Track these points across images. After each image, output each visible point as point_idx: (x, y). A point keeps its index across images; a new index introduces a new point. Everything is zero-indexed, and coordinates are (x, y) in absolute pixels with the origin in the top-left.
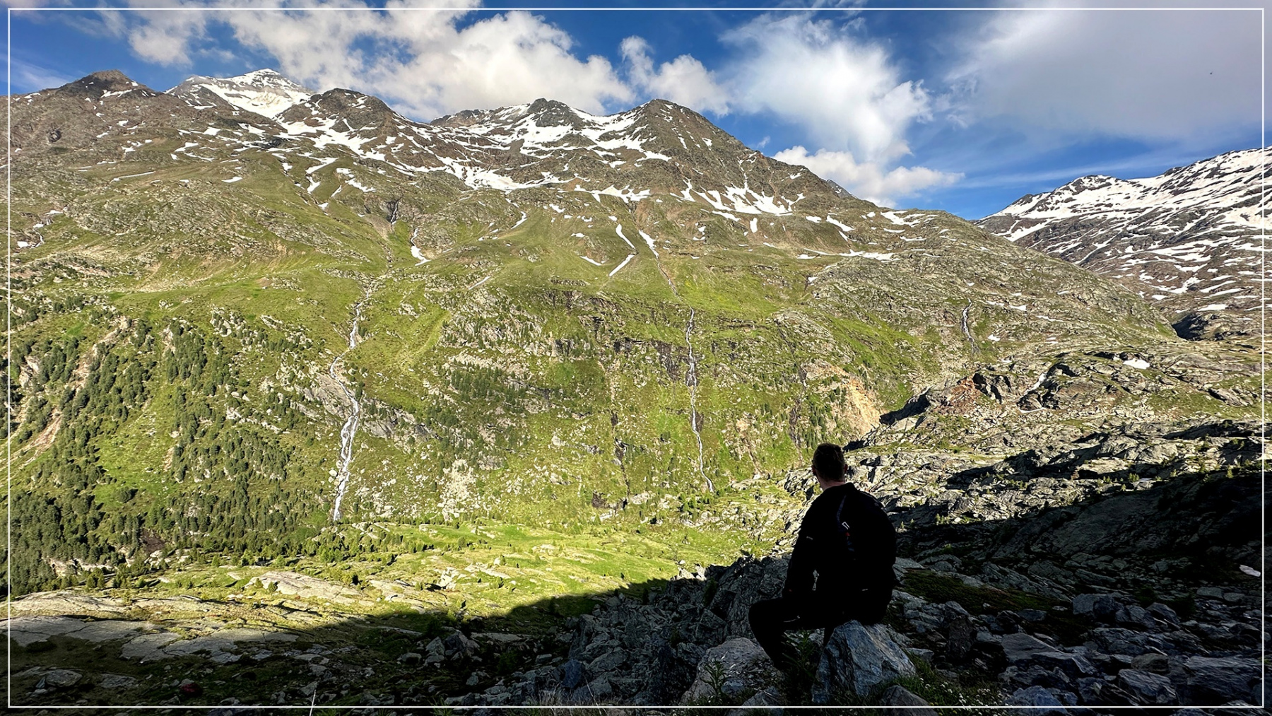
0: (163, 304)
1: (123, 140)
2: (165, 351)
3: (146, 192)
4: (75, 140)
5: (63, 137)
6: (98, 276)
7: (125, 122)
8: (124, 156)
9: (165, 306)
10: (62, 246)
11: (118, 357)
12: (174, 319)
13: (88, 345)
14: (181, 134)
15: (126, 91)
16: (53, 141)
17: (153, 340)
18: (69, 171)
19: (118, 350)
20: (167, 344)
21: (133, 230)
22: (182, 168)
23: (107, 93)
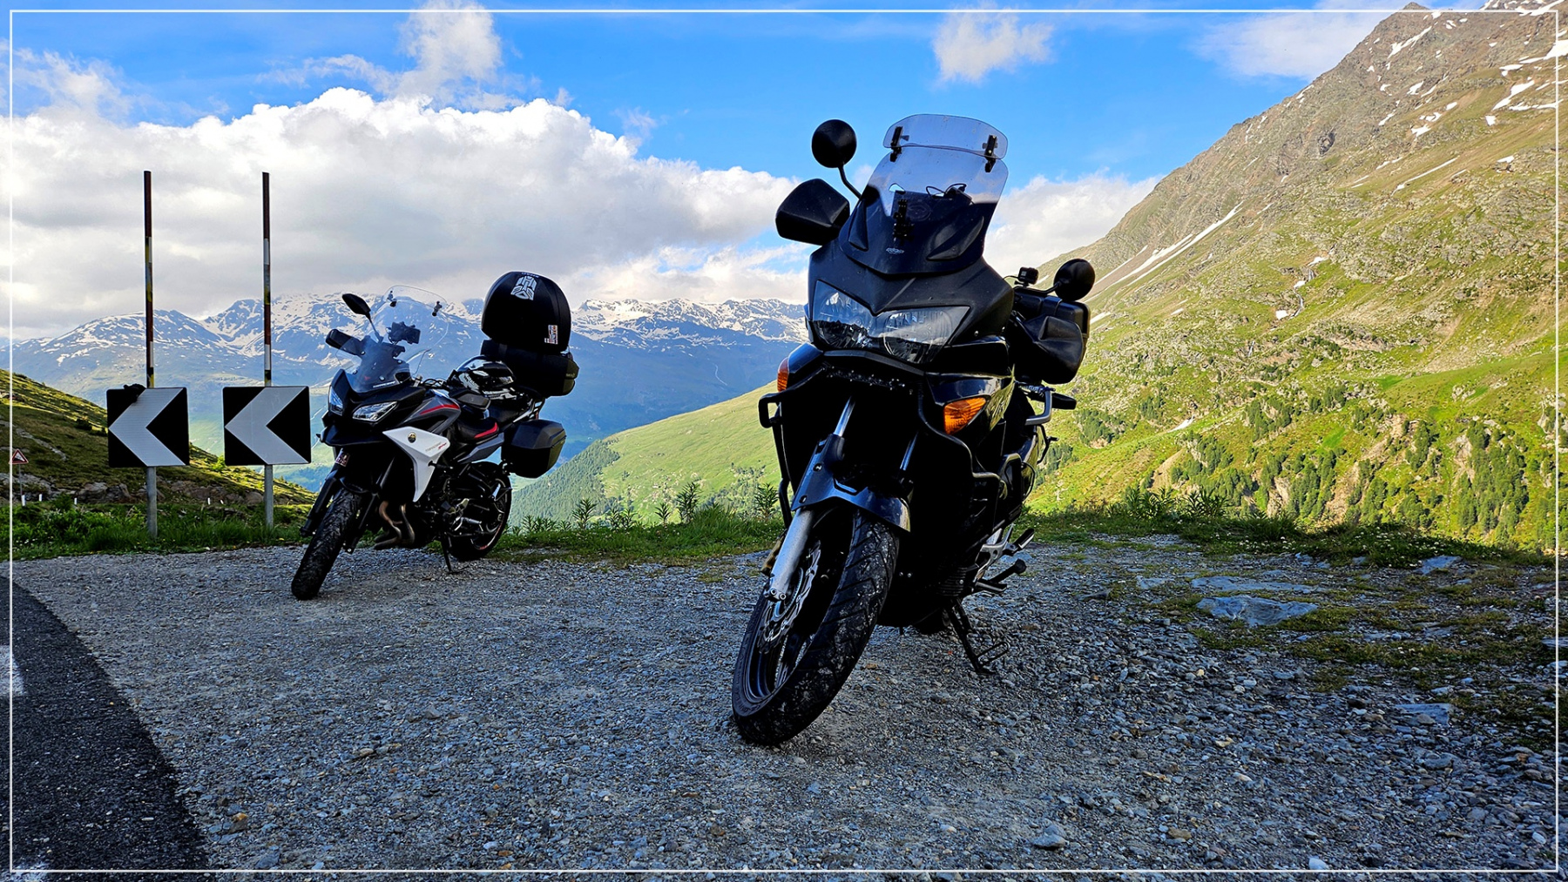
0: (1459, 391)
1: (1415, 118)
2: (1457, 477)
3: (1442, 197)
4: (1350, 140)
5: (1336, 141)
6: (1367, 352)
7: (1419, 85)
8: (1414, 145)
9: (1460, 396)
10: (1325, 310)
11: (1386, 485)
12: (1476, 419)
13: (1348, 462)
14: (1505, 74)
15: (1423, 33)
16: (1324, 150)
17: (1440, 457)
18: (1341, 190)
19: (1387, 472)
20: (1461, 464)
21: (1420, 267)
22: (1503, 137)
23: (1397, 48)
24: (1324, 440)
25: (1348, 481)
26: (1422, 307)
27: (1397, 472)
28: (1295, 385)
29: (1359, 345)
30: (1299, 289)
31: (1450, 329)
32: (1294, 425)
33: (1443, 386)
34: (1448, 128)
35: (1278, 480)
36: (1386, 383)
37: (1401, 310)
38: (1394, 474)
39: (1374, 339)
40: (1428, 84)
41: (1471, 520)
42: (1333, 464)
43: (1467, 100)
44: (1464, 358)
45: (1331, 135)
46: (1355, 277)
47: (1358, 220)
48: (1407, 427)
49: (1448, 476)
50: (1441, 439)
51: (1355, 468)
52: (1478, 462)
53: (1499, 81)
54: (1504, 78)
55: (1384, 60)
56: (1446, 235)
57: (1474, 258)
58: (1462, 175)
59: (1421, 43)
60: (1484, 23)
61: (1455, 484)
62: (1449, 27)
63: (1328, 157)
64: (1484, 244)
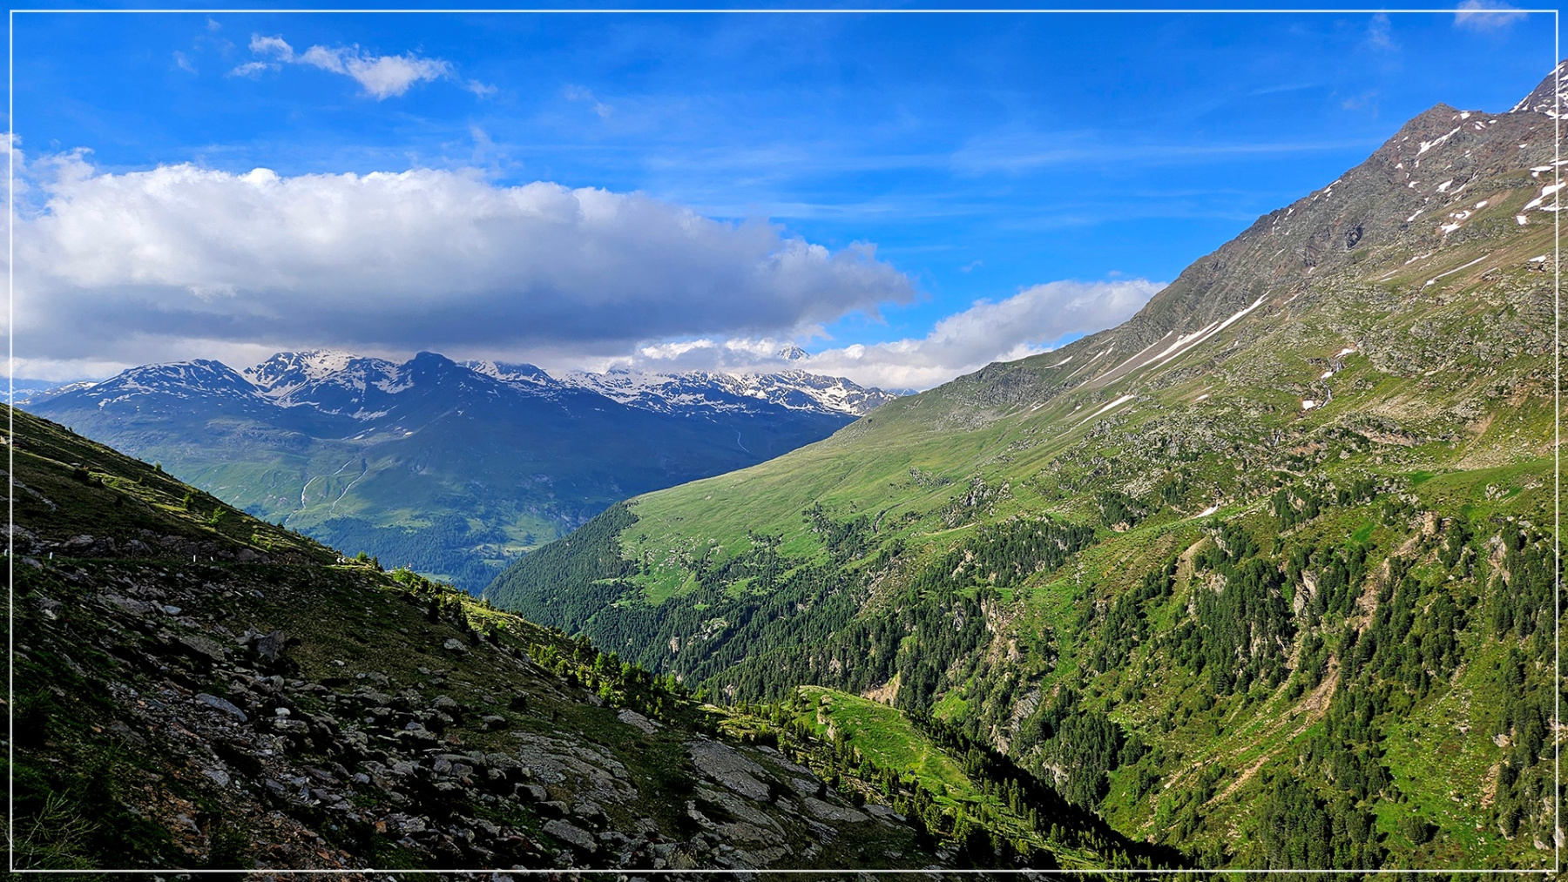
0: (1492, 490)
1: (1444, 215)
2: (1491, 578)
3: (1474, 294)
4: (1378, 235)
5: (1365, 235)
6: (1397, 446)
7: (1448, 183)
8: (1443, 242)
9: (1494, 495)
10: (1353, 402)
11: (1418, 583)
12: (1510, 519)
13: (1378, 558)
14: (1535, 175)
15: (1452, 133)
16: (1352, 244)
17: (1474, 556)
18: (1369, 284)
19: (1419, 570)
20: (1496, 565)
21: (1450, 363)
22: (1535, 237)
23: (1425, 147)
24: (1353, 534)
25: (1377, 578)
26: (1455, 403)
27: (1429, 570)
28: (1323, 476)
29: (1389, 439)
30: (1327, 380)
31: (1483, 426)
32: (1321, 517)
33: (1477, 484)
34: (1478, 226)
35: (1305, 573)
36: (1418, 478)
37: (1432, 404)
38: (1426, 572)
39: (1404, 433)
40: (1457, 182)
41: (1506, 624)
42: (1363, 559)
43: (1497, 199)
44: (1496, 456)
45: (1359, 229)
46: (1384, 370)
47: (1387, 314)
48: (1439, 524)
49: (1482, 577)
50: (1475, 538)
51: (1386, 564)
52: (1513, 564)
53: (1530, 182)
54: (1534, 179)
55: (1412, 157)
56: (1478, 332)
57: (1506, 356)
58: (1493, 273)
59: (1449, 143)
60: (1513, 125)
61: (1489, 585)
62: (1478, 128)
63: (1355, 251)
64: (1516, 343)
